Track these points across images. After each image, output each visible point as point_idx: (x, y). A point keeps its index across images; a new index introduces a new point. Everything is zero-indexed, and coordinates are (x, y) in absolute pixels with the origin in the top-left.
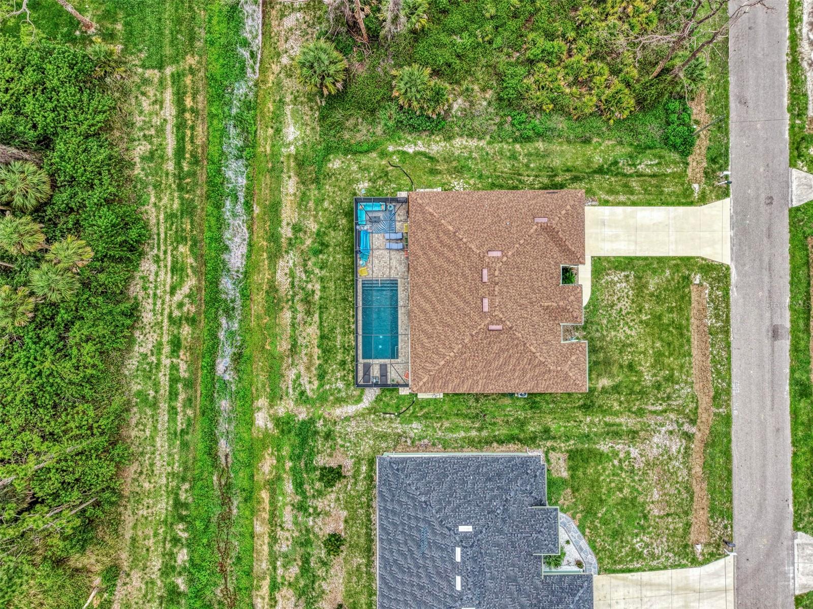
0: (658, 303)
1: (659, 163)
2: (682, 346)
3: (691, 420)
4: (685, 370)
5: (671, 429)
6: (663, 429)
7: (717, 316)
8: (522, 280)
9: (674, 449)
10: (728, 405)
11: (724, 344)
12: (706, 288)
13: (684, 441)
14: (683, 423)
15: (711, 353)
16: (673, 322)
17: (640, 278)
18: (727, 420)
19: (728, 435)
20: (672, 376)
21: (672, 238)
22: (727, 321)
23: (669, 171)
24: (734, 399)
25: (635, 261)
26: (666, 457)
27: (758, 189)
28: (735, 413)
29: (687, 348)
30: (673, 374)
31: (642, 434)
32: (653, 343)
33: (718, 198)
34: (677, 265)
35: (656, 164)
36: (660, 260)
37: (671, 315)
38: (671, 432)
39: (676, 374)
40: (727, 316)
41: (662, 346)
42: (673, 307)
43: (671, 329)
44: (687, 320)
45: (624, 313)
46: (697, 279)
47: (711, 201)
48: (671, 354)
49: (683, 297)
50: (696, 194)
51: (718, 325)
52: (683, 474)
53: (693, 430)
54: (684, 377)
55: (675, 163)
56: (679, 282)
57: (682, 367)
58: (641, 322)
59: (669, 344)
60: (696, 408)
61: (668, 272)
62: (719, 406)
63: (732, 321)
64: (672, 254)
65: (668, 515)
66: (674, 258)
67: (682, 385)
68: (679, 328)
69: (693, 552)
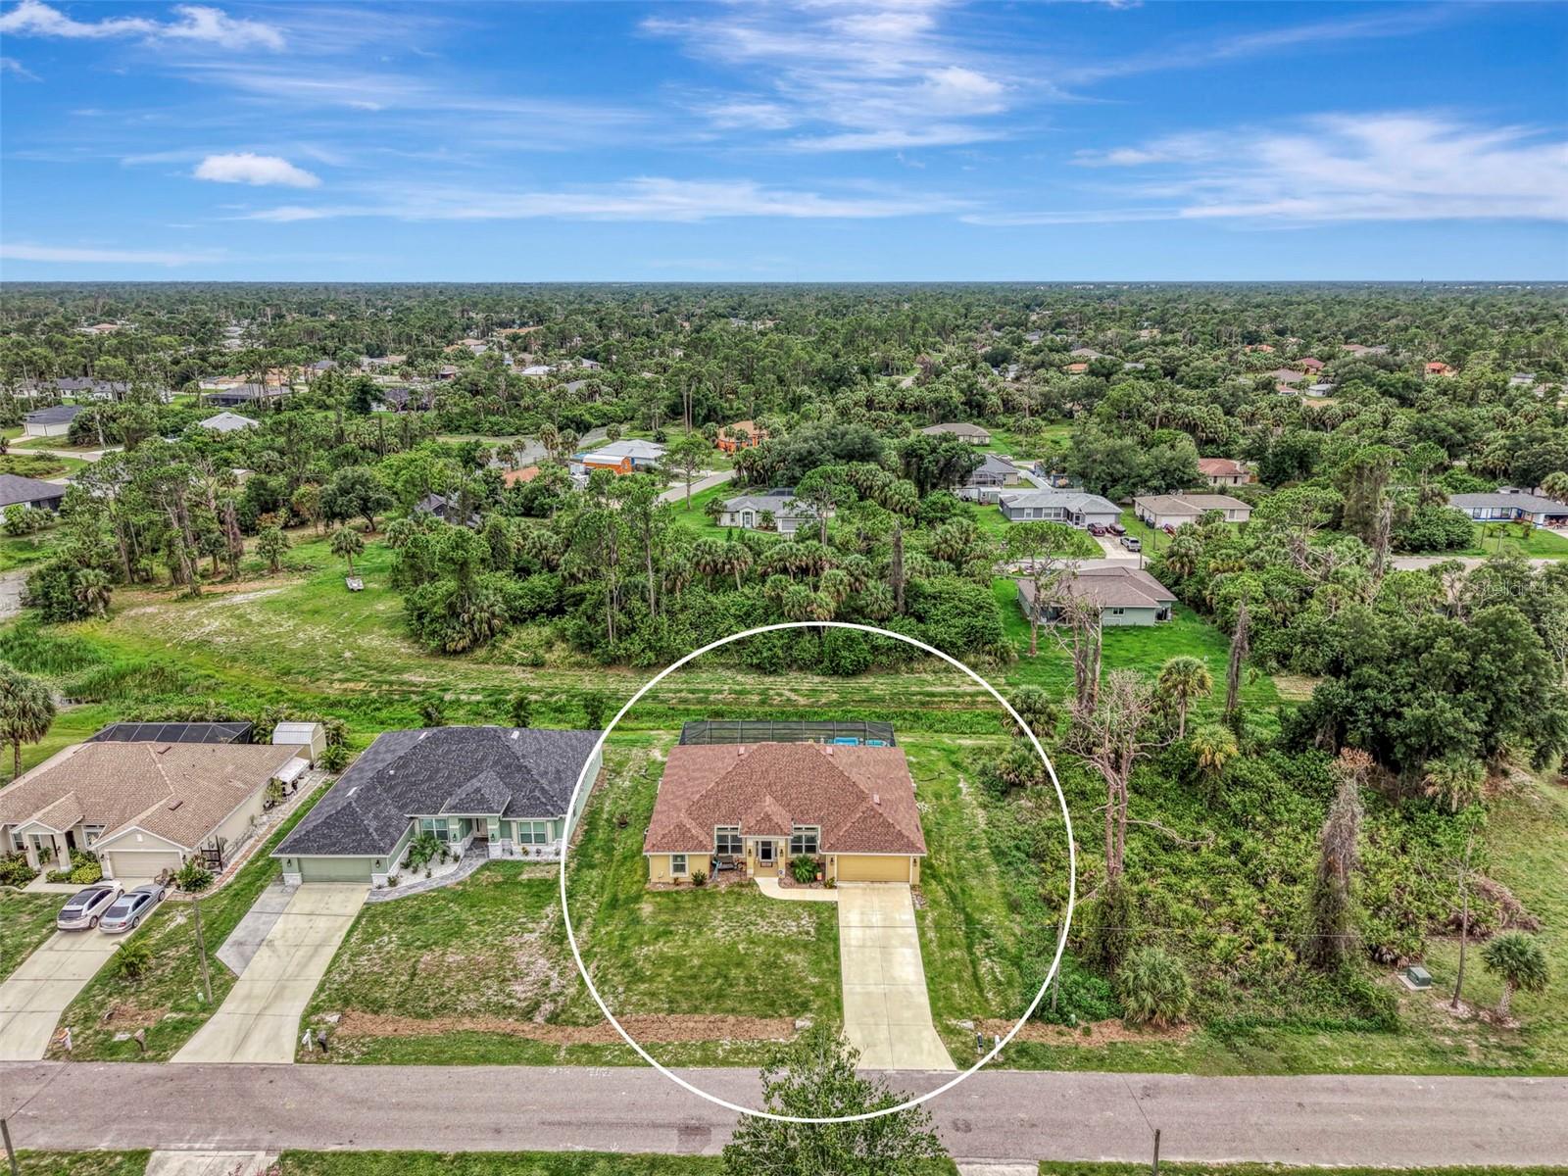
0: (763, 963)
1: (1000, 983)
2: (688, 996)
3: (558, 1015)
4: (647, 999)
5: (552, 984)
6: (554, 975)
7: (736, 1052)
8: (799, 773)
9: (517, 988)
10: (568, 1062)
11: (684, 1058)
12: (787, 1038)
13: (525, 1004)
14: (555, 1002)
15: (669, 1044)
16: (731, 986)
17: (805, 946)
18: (544, 1059)
19: (517, 1060)
20: (642, 980)
21: (872, 988)
22: (725, 1062)
23: (990, 995)
24: (578, 1069)
25: (832, 946)
26: (509, 974)
27: (982, 1109)
28: (553, 1070)
29: (685, 1006)
30: (644, 982)
31: (557, 949)
32: (699, 956)
33: (953, 1053)
34: (827, 993)
35: (996, 978)
36: (836, 973)
37: (742, 981)
38: (546, 984)
39: (643, 987)
40: (733, 1064)
41: (692, 967)
42: (755, 984)
43: (719, 981)
44: (733, 1010)
45: (752, 927)
46: (804, 1023)
47: (947, 1044)
48: (677, 979)
49: (772, 1004)
50: (954, 1022)
51: (720, 1051)
52: (470, 1001)
53: (539, 1019)
54: (634, 999)
55: (1005, 1003)
56: (797, 996)
57: (653, 995)
58: (735, 943)
59: (694, 977)
60: (575, 1024)
61: (815, 980)
62: (570, 1051)
63: (724, 1070)
64: (845, 988)
65: (413, 975)
66: (839, 988)
67: (622, 997)
68: (721, 995)
69: (332, 1009)
